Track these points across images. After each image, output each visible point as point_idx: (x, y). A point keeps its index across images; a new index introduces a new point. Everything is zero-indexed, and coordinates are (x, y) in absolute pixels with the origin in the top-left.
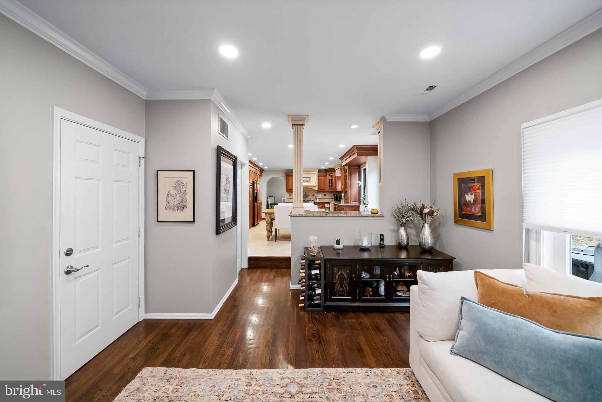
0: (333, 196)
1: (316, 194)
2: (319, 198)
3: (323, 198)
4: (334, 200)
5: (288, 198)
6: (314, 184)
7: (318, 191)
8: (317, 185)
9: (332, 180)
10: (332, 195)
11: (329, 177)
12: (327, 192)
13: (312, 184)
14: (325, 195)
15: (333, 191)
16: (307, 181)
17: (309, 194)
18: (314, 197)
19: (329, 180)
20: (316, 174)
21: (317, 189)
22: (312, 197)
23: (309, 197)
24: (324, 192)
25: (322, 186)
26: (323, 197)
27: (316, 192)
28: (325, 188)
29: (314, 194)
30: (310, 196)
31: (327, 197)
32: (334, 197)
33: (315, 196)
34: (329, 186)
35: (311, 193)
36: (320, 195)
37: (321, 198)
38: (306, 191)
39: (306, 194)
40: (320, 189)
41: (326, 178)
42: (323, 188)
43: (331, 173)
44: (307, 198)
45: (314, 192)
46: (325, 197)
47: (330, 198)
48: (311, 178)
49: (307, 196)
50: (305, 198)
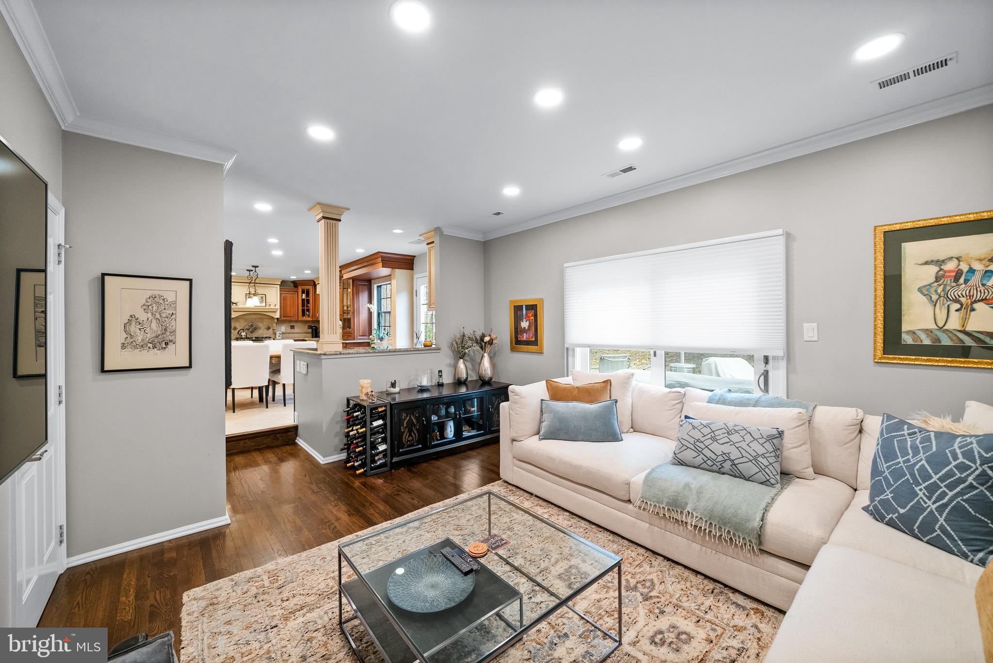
0: (308, 328)
1: (275, 325)
3: (289, 333)
4: (310, 335)
6: (272, 307)
7: (280, 319)
8: (278, 309)
9: (308, 301)
10: (307, 326)
11: (302, 296)
12: (297, 321)
13: (267, 307)
14: (292, 327)
15: (311, 320)
17: (260, 325)
18: (271, 331)
19: (303, 300)
20: (276, 288)
21: (277, 315)
22: (266, 331)
24: (290, 321)
25: (288, 310)
26: (289, 330)
27: (276, 321)
28: (294, 314)
29: (269, 325)
31: (296, 330)
33: (271, 329)
34: (303, 311)
35: (263, 324)
36: (282, 327)
37: (285, 332)
38: (253, 320)
39: (252, 326)
40: (284, 317)
41: (297, 297)
42: (290, 314)
43: (306, 289)
44: (254, 333)
45: (268, 322)
46: (293, 330)
47: (301, 332)
48: (265, 295)
49: (254, 329)
50: (250, 334)
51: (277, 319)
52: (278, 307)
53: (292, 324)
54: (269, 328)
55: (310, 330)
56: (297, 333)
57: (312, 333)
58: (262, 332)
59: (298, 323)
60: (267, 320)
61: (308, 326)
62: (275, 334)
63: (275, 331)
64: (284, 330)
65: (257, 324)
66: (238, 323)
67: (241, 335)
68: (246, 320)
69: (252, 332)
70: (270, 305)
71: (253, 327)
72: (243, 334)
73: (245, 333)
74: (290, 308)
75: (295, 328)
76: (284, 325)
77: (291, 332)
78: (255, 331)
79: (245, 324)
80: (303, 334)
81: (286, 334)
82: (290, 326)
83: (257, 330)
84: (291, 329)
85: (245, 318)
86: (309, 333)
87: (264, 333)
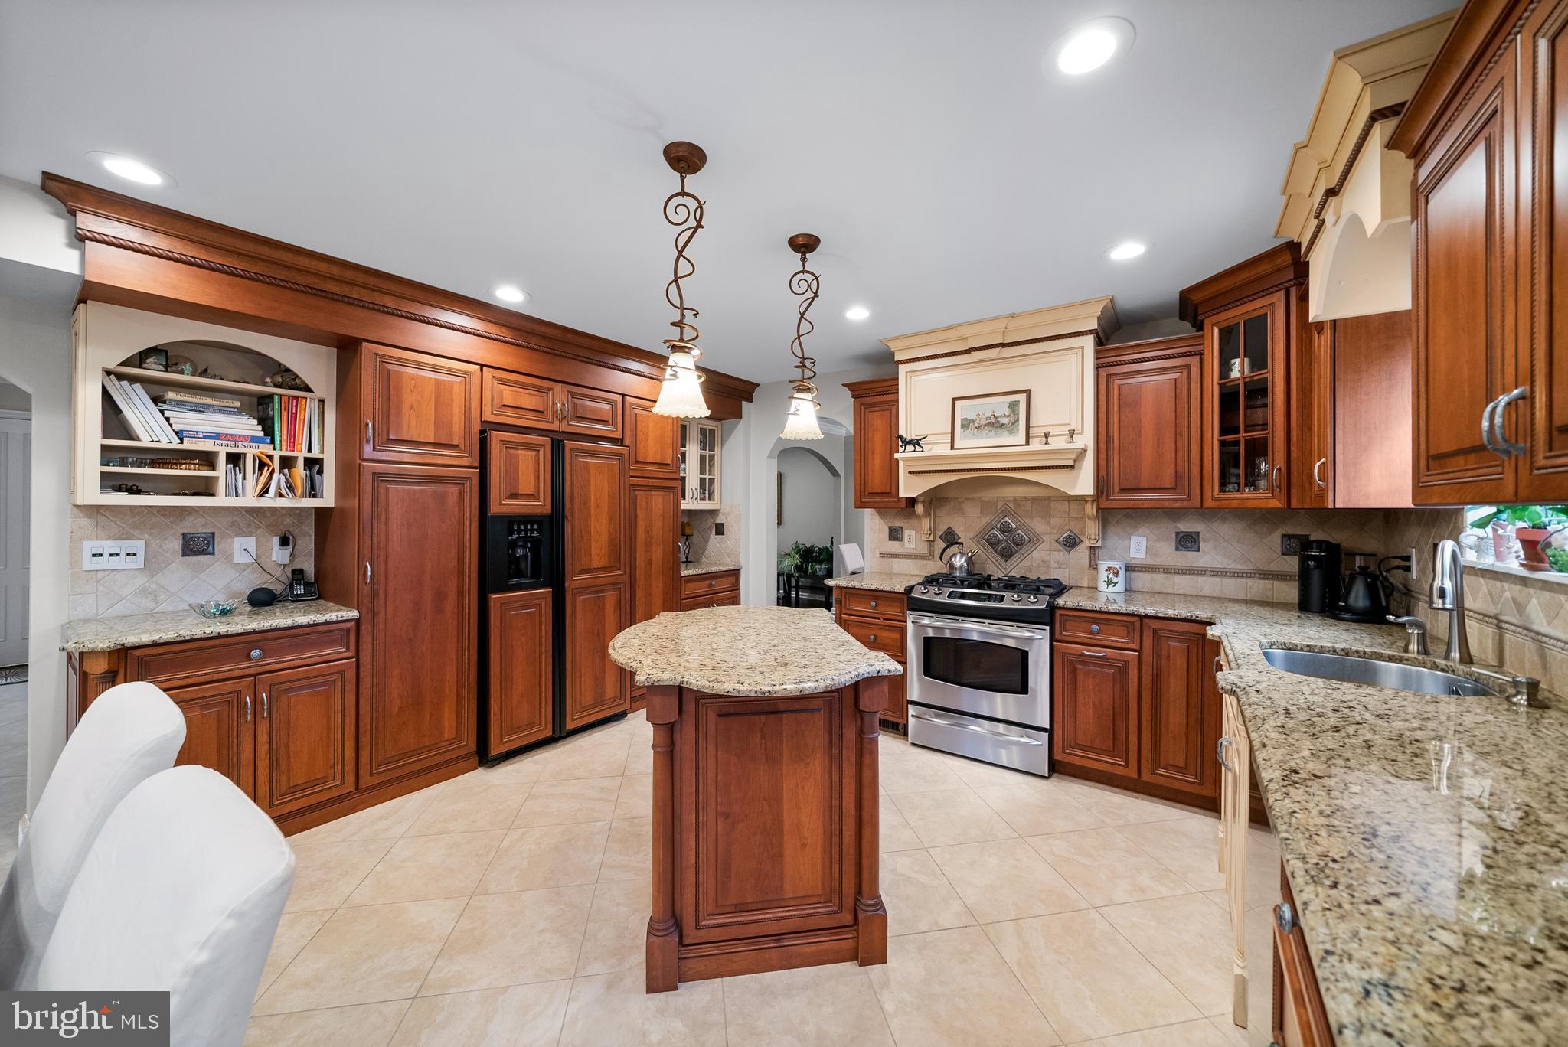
0: (1288, 554)
1: (1092, 528)
2: (1115, 564)
3: (1168, 571)
4: (1290, 592)
5: (882, 555)
6: (1058, 443)
7: (1104, 502)
8: (1085, 451)
9: (1258, 391)
10: (1275, 539)
11: (1223, 368)
12: (1203, 511)
13: (1036, 445)
14: (1188, 541)
15: (1275, 504)
16: (994, 425)
17: (1038, 526)
18: (1081, 554)
19: (1230, 390)
20: (1075, 359)
21: (1083, 483)
22: (1060, 555)
23: (1036, 554)
24: (1168, 511)
25: (1149, 454)
26: (1169, 553)
27: (1090, 510)
28: (1177, 476)
29: (1075, 527)
30: (1044, 546)
31: (1208, 556)
32: (1292, 564)
33: (1082, 546)
34: (1229, 455)
35: (1049, 523)
36: (1136, 540)
38: (1011, 505)
39: (1006, 529)
41: (1197, 382)
42: (1157, 478)
43: (1247, 317)
44: (1013, 559)
45: (1074, 514)
46: (1191, 555)
47: (1240, 567)
48: (1027, 392)
49: (1014, 543)
50: (1002, 561)
51: (1088, 501)
52: (1087, 439)
53: (1185, 527)
54: (1071, 543)
56: (1215, 573)
57: (1304, 577)
58: (1044, 555)
59: (1224, 519)
60: (1064, 506)
61: (1283, 536)
62: (1096, 570)
64: (1140, 555)
65: (1028, 522)
66: (961, 519)
67: (951, 567)
68: (986, 506)
69: (1007, 555)
70: (1046, 435)
71: (1011, 536)
72: (959, 561)
73: (964, 559)
74: (1158, 446)
75: (1202, 545)
76: (1143, 530)
77: (1178, 564)
78: (1017, 552)
79: (985, 520)
80: (1250, 582)
81: (1154, 575)
82: (1174, 536)
83: (1026, 547)
84: (1177, 549)
85: (983, 499)
86: (1286, 580)
87: (1053, 564)
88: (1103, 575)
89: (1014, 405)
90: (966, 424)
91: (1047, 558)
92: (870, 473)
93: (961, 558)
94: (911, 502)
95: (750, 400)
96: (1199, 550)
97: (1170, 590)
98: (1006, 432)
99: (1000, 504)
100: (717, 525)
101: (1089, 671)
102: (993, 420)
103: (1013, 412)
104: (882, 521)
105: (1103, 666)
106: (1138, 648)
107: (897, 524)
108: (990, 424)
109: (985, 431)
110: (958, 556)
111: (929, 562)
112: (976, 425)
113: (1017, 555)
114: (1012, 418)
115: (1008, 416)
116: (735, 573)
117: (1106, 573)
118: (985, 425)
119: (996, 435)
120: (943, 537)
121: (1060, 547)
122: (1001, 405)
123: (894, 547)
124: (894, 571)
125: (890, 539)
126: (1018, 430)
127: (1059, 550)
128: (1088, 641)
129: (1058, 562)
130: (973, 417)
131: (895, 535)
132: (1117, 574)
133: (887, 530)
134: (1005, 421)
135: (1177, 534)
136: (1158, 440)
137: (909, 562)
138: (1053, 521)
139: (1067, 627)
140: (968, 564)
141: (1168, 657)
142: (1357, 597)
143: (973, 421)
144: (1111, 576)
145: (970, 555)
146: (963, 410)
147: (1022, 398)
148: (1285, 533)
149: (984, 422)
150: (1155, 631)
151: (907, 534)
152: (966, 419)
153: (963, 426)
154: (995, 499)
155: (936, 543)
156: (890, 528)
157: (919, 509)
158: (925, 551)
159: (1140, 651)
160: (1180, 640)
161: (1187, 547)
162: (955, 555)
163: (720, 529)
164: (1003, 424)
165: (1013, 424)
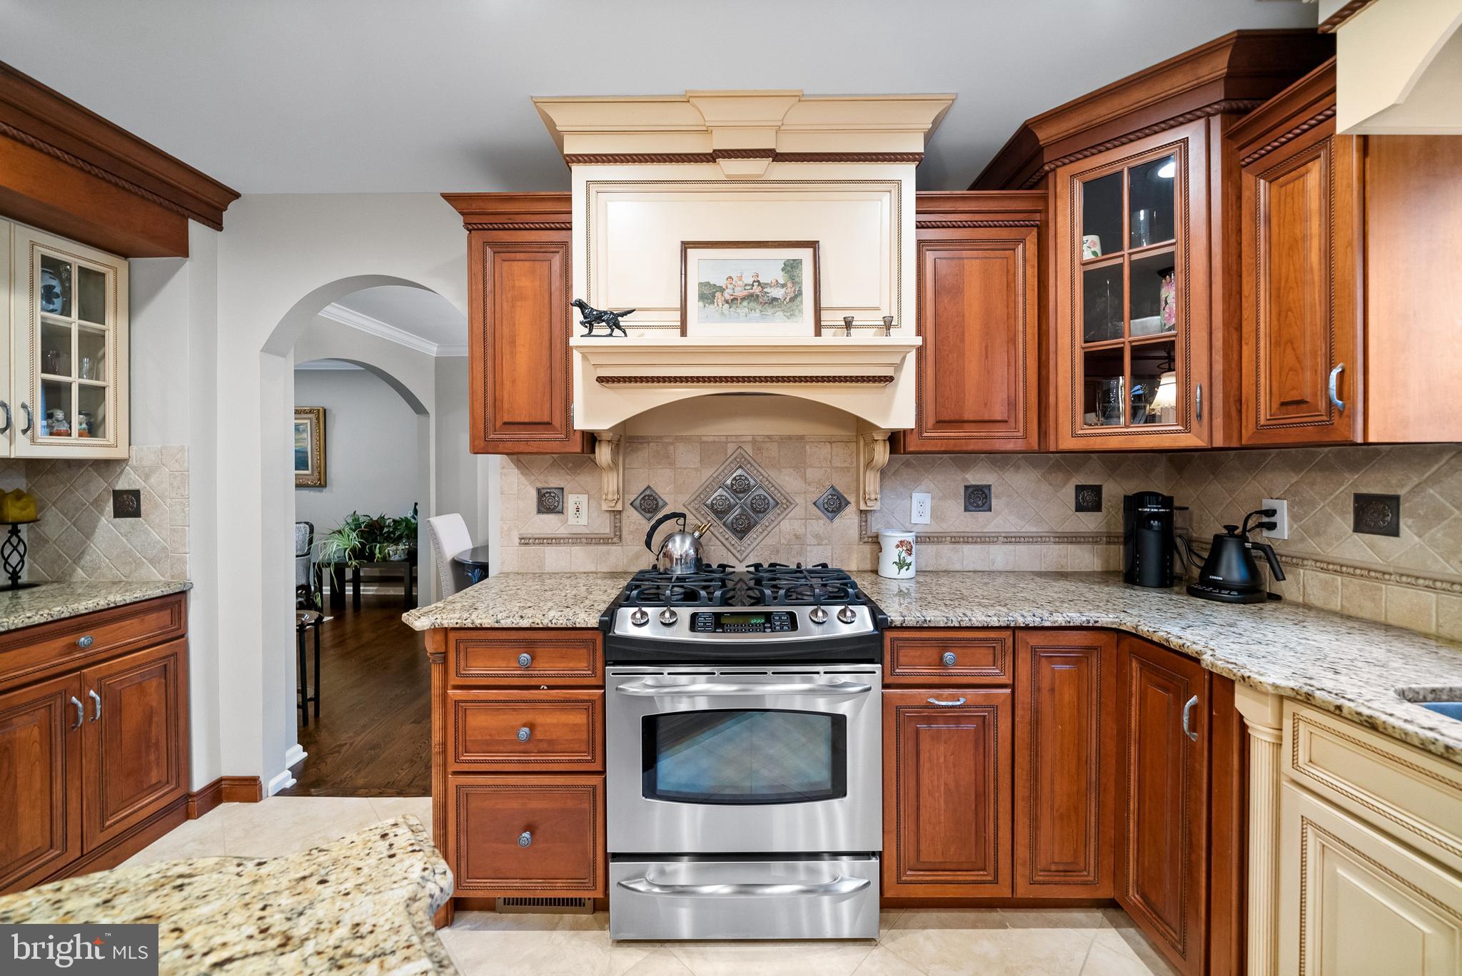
0: (1079, 508)
1: (872, 482)
2: (909, 537)
3: (955, 540)
5: (525, 541)
6: (865, 338)
7: (910, 442)
8: (901, 357)
10: (1069, 493)
14: (978, 498)
17: (787, 481)
18: (849, 518)
21: (898, 409)
22: (820, 524)
23: (786, 526)
24: (962, 457)
26: (959, 519)
27: (882, 454)
28: (1012, 404)
29: (842, 484)
30: (797, 512)
31: (1000, 518)
33: (850, 510)
35: (804, 477)
36: (917, 497)
37: (936, 528)
38: (749, 450)
39: (740, 488)
40: (941, 423)
41: (1033, 267)
42: (986, 405)
43: (1132, 165)
44: (752, 534)
45: (838, 463)
46: (982, 516)
47: (1034, 529)
48: (813, 245)
49: (754, 510)
50: (734, 540)
51: (895, 439)
52: (907, 335)
53: (977, 477)
54: (834, 505)
55: (1090, 522)
56: (1009, 539)
58: (797, 526)
59: (1017, 468)
60: (825, 450)
61: (1079, 489)
62: (876, 542)
63: (875, 525)
64: (926, 519)
65: (773, 474)
66: (667, 472)
67: (668, 556)
68: (709, 450)
69: (741, 530)
70: (849, 322)
71: (747, 498)
72: (681, 547)
73: (688, 541)
74: (987, 357)
75: (994, 502)
76: (927, 482)
77: (968, 530)
78: (756, 523)
79: (707, 473)
80: (1044, 548)
81: (940, 546)
82: (962, 491)
83: (770, 516)
84: (966, 510)
85: (705, 439)
86: (1079, 543)
87: (810, 540)
88: (891, 554)
89: (791, 267)
90: (709, 294)
91: (801, 531)
92: (507, 384)
93: (683, 541)
94: (591, 439)
95: (217, 225)
96: (990, 510)
97: (958, 567)
98: (780, 314)
99: (731, 448)
100: (117, 495)
101: (938, 731)
102: (757, 290)
103: (792, 278)
104: (523, 479)
105: (958, 720)
106: (1010, 682)
107: (554, 481)
108: (751, 297)
109: (743, 308)
110: (678, 539)
111: (614, 548)
112: (727, 297)
113: (758, 528)
114: (790, 290)
115: (783, 286)
116: (175, 603)
117: (897, 551)
118: (743, 299)
119: (764, 317)
120: (638, 502)
121: (819, 513)
122: (769, 266)
123: (549, 525)
124: (548, 569)
125: (539, 512)
126: (801, 311)
127: (818, 518)
128: (936, 680)
129: (817, 536)
130: (721, 282)
131: (548, 503)
132: (909, 552)
133: (534, 494)
134: (777, 293)
135: (966, 487)
136: (986, 347)
137: (577, 550)
138: (810, 473)
139: (902, 660)
140: (697, 551)
141: (1052, 690)
142: (1229, 568)
143: (722, 290)
144: (904, 554)
145: (697, 534)
146: (704, 266)
147: (805, 255)
148: (1083, 482)
149: (740, 292)
150: (1034, 651)
151: (571, 500)
152: (708, 284)
153: (702, 297)
154: (724, 439)
155: (624, 515)
156: (539, 491)
157: (604, 454)
158: (605, 528)
159: (1013, 687)
160: (1066, 660)
161: (978, 506)
162: (669, 537)
163: (128, 504)
164: (775, 299)
165: (792, 300)
